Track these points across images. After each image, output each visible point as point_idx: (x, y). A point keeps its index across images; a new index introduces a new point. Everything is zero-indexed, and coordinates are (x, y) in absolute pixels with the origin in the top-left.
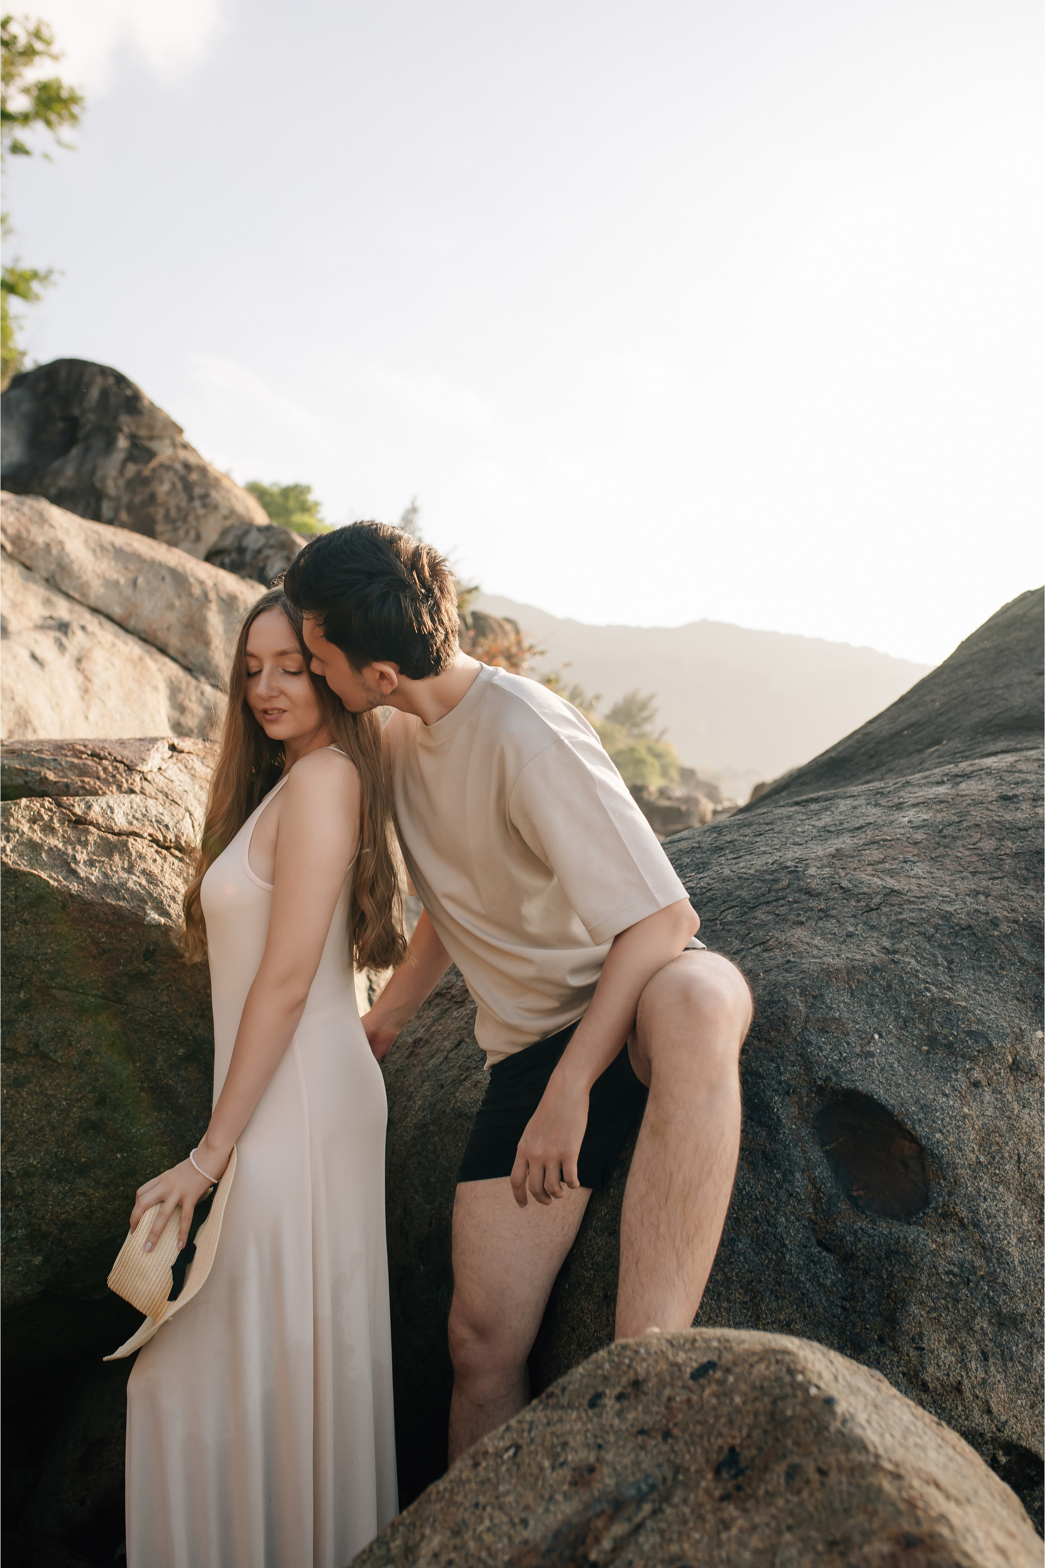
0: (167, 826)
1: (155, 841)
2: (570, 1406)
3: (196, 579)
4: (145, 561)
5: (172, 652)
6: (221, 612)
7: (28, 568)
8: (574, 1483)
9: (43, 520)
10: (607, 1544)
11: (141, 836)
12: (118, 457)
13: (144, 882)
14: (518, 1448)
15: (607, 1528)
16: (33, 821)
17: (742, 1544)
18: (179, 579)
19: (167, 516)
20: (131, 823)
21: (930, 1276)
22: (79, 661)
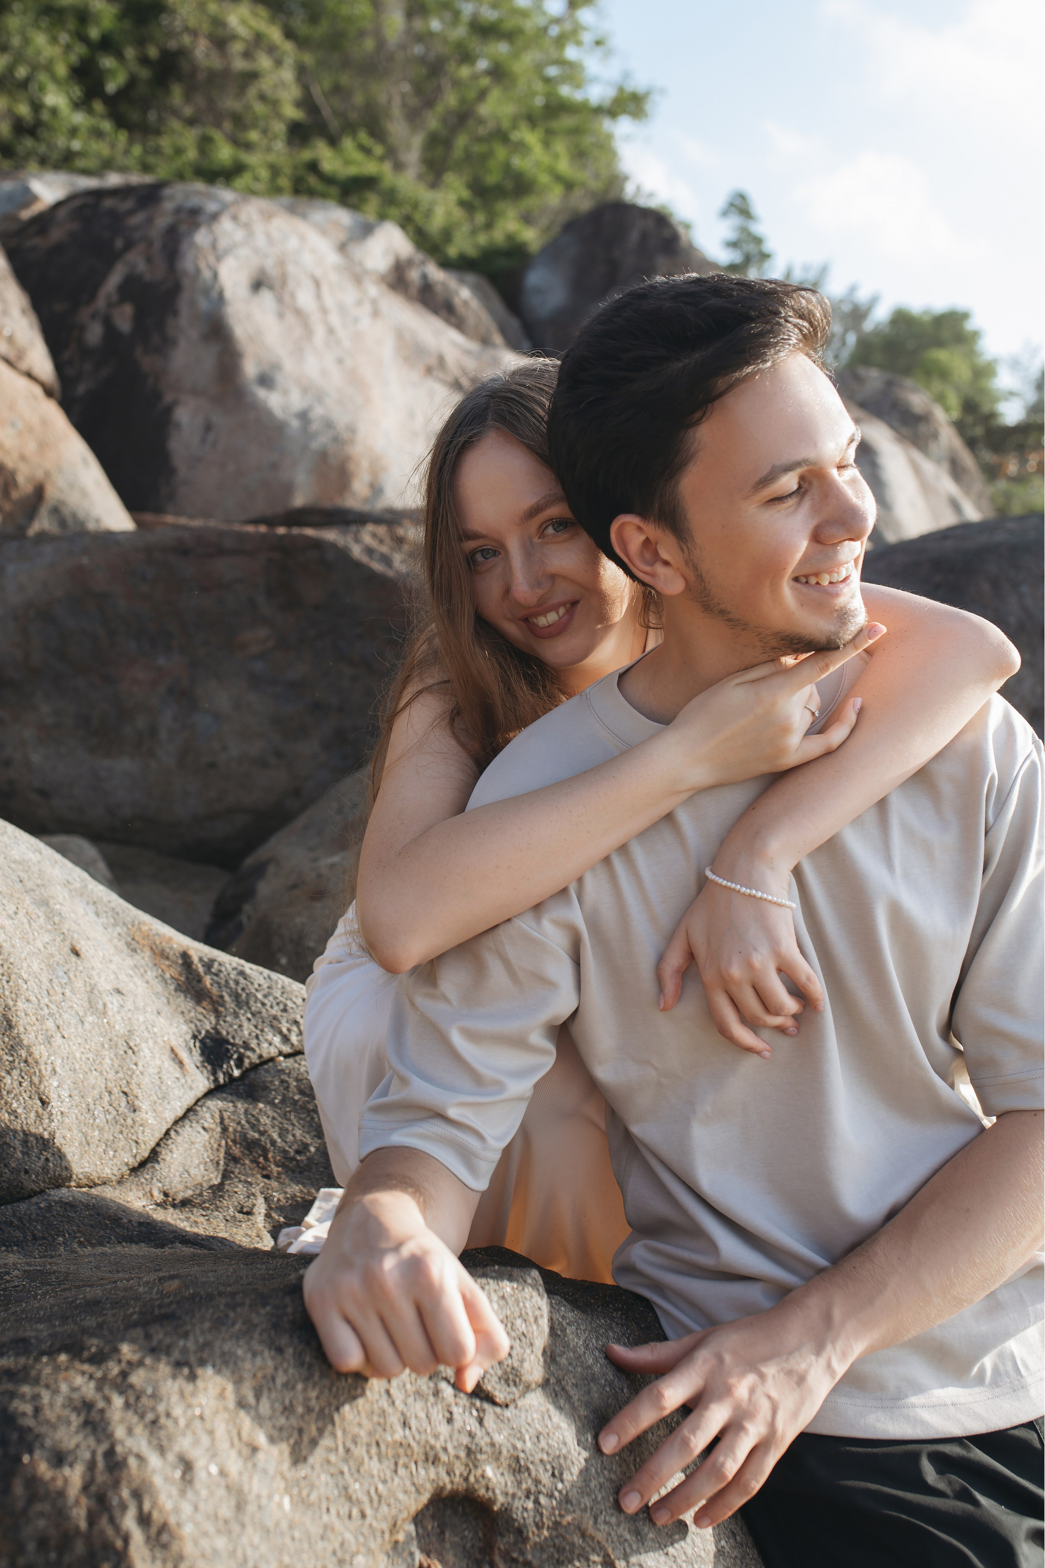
16: (373, 537)
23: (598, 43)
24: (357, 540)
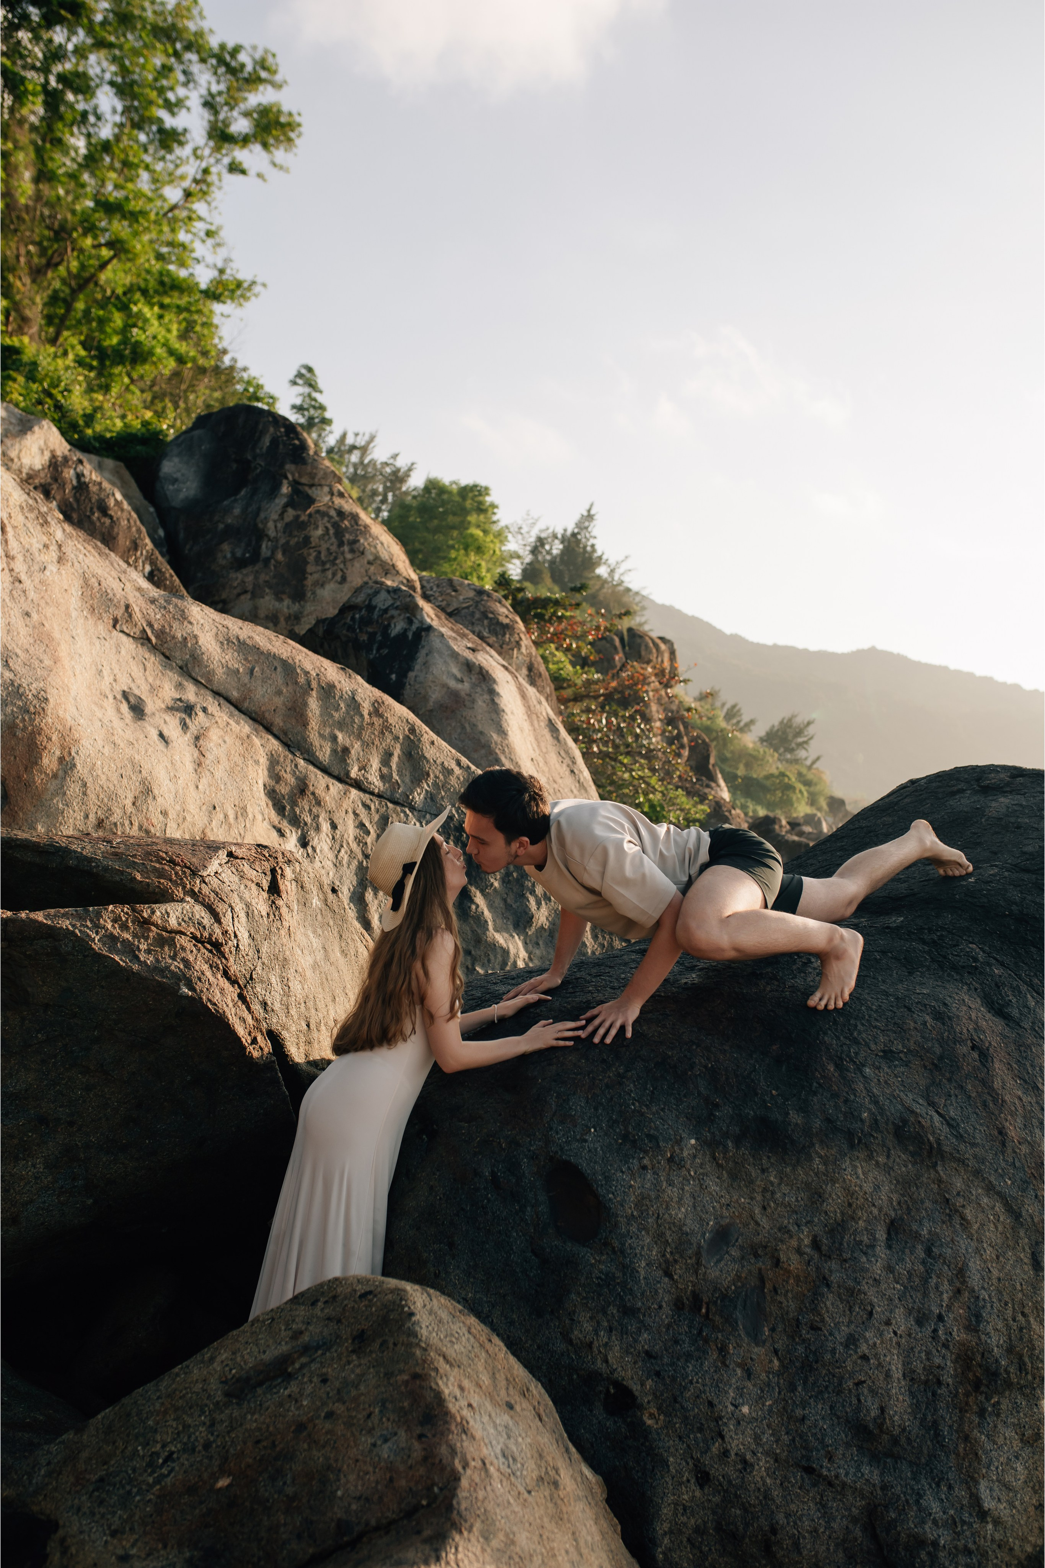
0: (204, 927)
1: (194, 937)
2: (303, 1304)
3: (302, 669)
4: (262, 653)
5: (275, 730)
6: (319, 699)
7: (167, 657)
8: (292, 1338)
9: (183, 617)
10: (297, 1366)
11: (185, 934)
12: (281, 501)
13: (182, 966)
14: (273, 1319)
15: (299, 1358)
16: (115, 921)
17: (353, 1371)
18: (288, 669)
19: (318, 557)
20: (180, 924)
21: (587, 1278)
22: (197, 738)
23: (209, 234)
24: (97, 927)
